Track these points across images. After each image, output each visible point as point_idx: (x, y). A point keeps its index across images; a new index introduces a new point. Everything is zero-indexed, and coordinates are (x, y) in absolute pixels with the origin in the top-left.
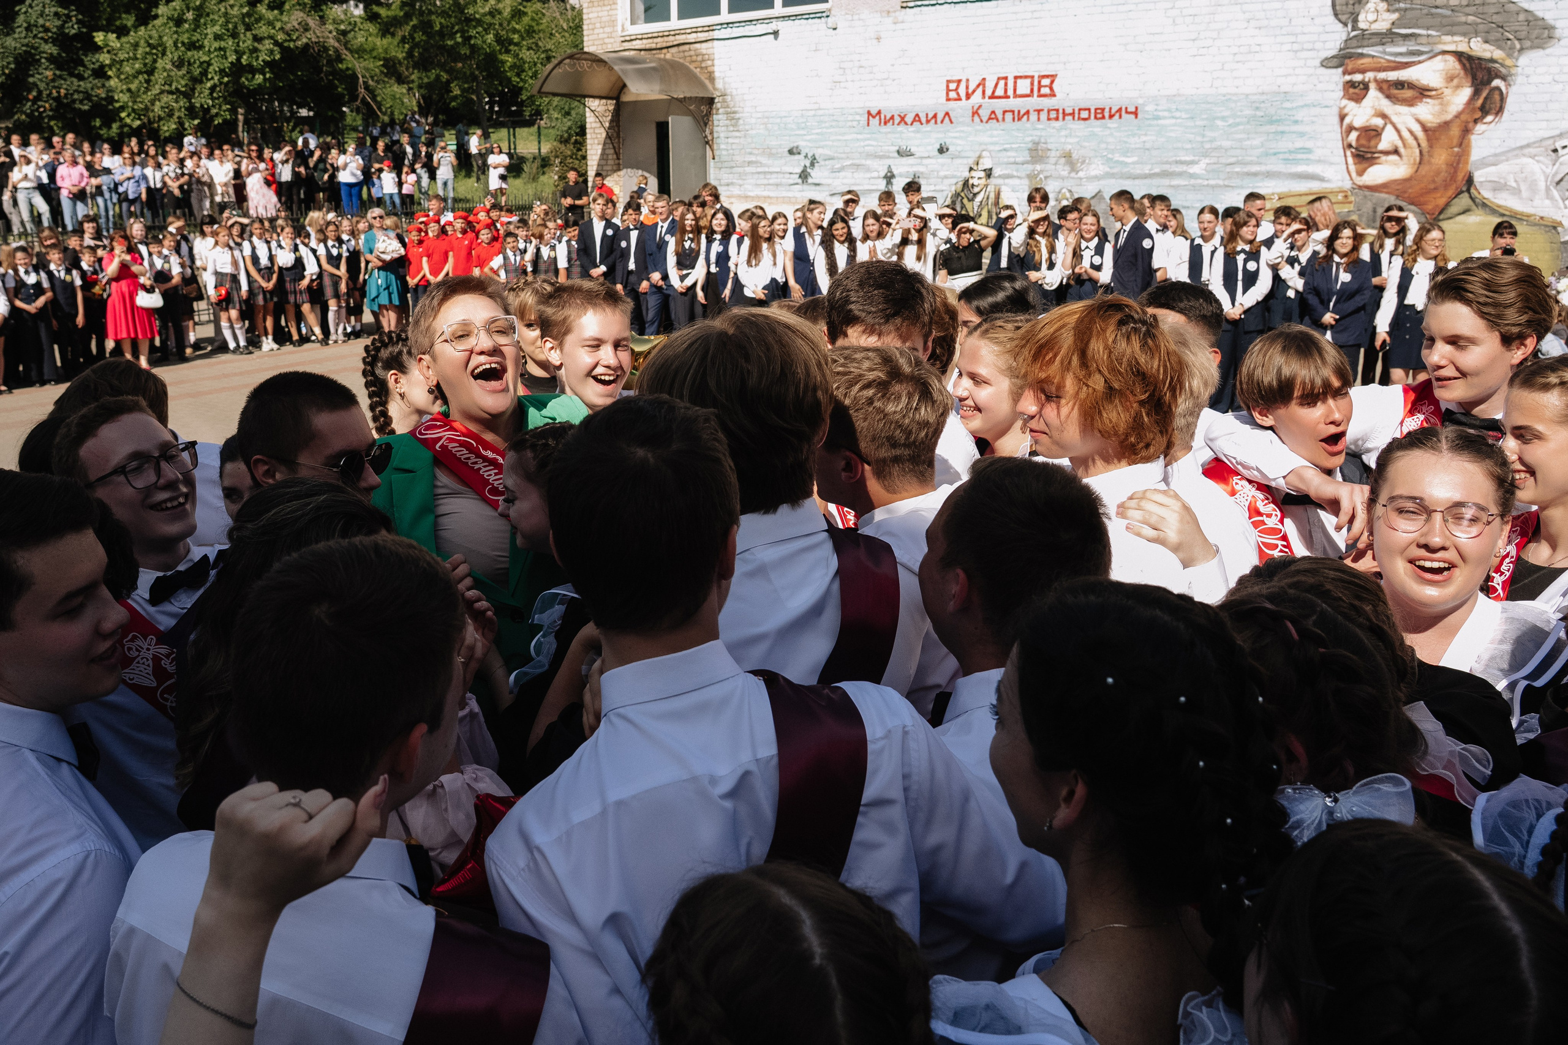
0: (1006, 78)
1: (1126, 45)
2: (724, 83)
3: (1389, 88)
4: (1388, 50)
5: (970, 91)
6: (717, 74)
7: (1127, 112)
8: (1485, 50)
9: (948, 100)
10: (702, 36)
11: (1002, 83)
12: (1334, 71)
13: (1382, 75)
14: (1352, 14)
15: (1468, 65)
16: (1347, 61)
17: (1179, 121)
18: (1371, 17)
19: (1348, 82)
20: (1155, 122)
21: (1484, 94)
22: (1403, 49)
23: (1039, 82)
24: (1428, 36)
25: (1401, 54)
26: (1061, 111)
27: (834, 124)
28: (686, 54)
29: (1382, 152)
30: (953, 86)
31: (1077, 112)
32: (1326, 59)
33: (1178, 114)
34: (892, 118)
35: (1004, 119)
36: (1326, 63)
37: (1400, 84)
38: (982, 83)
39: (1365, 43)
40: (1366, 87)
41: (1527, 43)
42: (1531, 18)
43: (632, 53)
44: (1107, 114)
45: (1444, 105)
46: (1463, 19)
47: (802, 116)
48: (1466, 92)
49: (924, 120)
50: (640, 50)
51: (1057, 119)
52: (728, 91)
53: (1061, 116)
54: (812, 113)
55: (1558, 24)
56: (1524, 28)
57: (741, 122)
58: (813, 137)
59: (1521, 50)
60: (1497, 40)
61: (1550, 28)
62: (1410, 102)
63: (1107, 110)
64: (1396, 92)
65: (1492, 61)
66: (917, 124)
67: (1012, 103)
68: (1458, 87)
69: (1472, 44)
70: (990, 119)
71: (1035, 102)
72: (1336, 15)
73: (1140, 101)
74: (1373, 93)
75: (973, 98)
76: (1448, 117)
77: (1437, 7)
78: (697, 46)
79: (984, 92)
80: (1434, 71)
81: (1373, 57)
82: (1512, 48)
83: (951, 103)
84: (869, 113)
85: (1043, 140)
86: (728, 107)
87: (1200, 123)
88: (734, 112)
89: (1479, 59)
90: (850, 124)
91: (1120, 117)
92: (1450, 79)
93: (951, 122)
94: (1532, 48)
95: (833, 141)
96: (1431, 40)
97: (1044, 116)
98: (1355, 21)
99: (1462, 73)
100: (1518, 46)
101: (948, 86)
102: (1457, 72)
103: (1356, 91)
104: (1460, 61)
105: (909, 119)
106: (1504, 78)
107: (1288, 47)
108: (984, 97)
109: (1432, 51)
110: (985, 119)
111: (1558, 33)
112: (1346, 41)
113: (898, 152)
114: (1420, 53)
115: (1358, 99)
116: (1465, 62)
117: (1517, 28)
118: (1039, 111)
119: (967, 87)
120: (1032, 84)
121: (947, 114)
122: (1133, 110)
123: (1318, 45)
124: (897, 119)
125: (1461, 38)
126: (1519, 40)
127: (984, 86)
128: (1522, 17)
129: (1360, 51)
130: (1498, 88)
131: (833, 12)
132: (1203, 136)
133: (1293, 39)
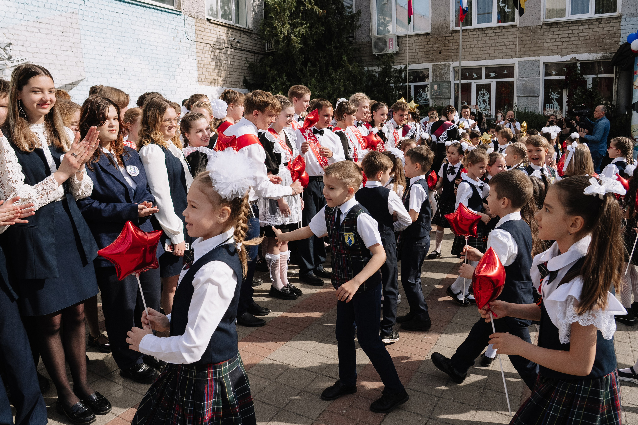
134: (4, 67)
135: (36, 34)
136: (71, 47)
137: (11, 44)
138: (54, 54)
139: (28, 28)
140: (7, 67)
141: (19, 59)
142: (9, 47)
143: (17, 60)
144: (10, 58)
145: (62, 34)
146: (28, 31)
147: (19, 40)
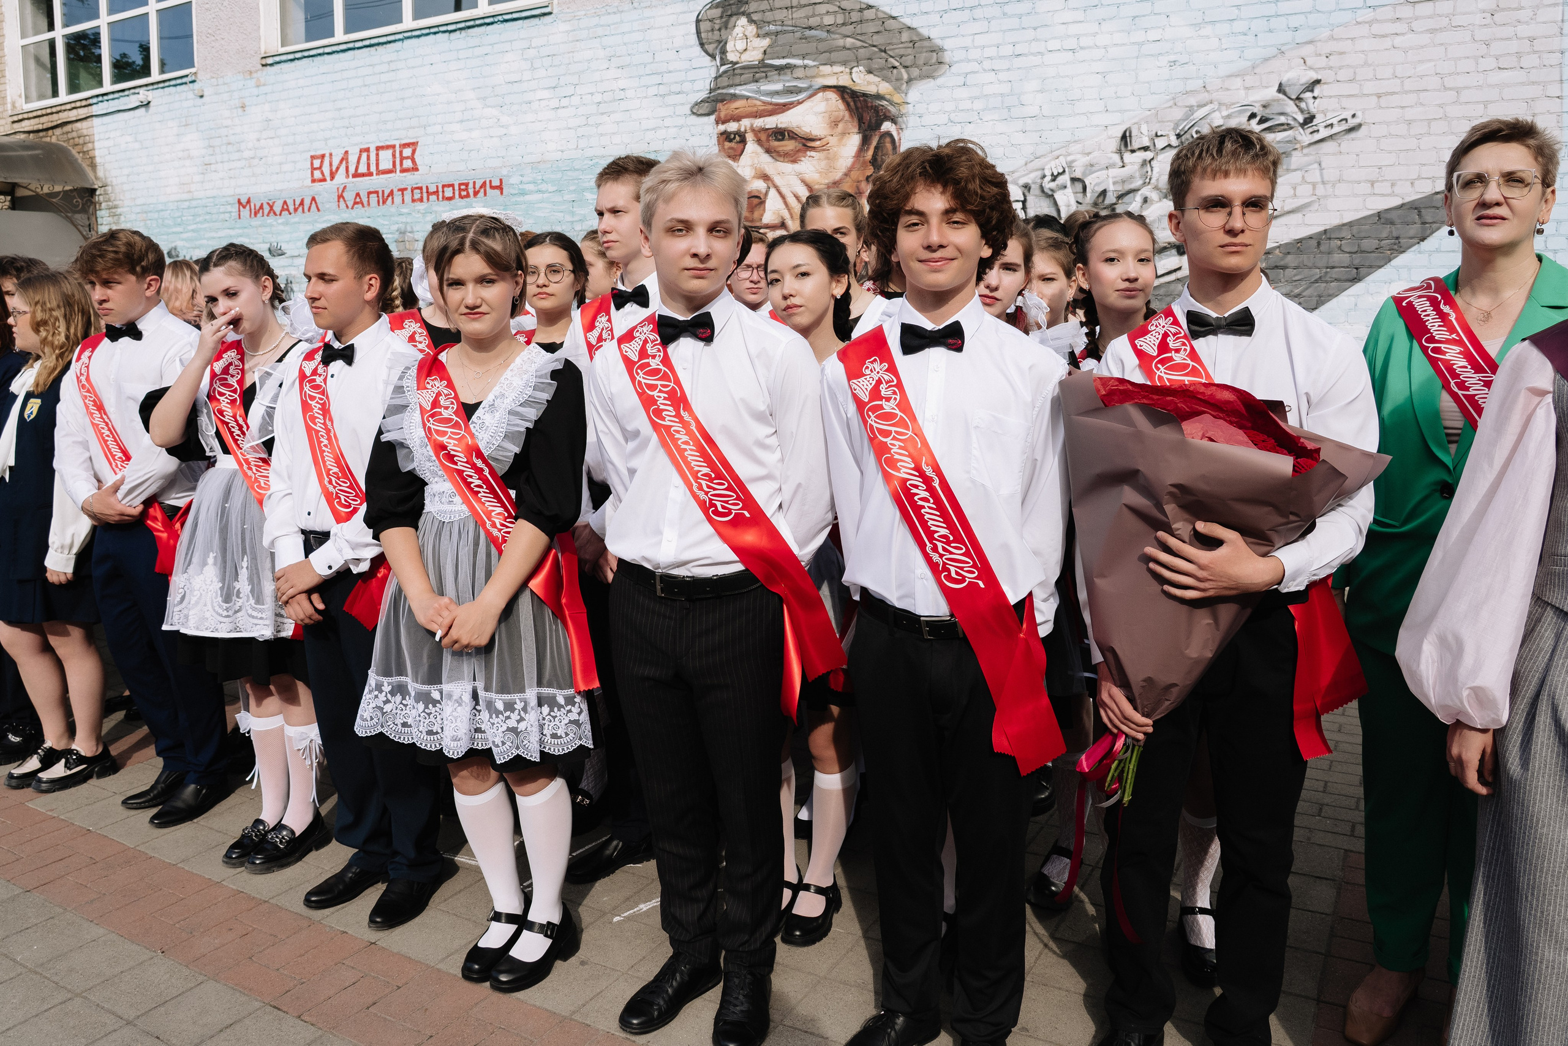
0: (367, 150)
1: (485, 99)
2: (105, 171)
3: (768, 140)
4: (762, 88)
5: (334, 169)
6: (98, 160)
7: (492, 187)
8: (869, 83)
9: (313, 181)
10: (83, 112)
11: (364, 155)
12: (705, 119)
13: (759, 123)
14: (720, 42)
15: (852, 104)
16: (719, 105)
17: (546, 195)
18: (741, 45)
19: (722, 134)
20: (521, 199)
21: (874, 143)
22: (778, 87)
23: (401, 152)
24: (805, 67)
25: (777, 93)
26: (424, 190)
27: (207, 217)
28: (70, 136)
29: (767, 227)
30: (317, 163)
31: (440, 189)
32: (696, 104)
33: (543, 187)
34: (261, 207)
35: (369, 204)
36: (697, 110)
37: (780, 134)
38: (345, 158)
39: (737, 80)
40: (743, 141)
41: (915, 72)
42: (915, 38)
43: (23, 136)
44: (471, 191)
45: (831, 159)
46: (841, 42)
47: (178, 209)
48: (855, 140)
49: (291, 208)
50: (29, 132)
51: (421, 200)
52: (109, 181)
53: (425, 195)
54: (187, 203)
55: (947, 44)
56: (909, 51)
57: (122, 218)
58: (189, 235)
59: (910, 81)
60: (882, 69)
61: (937, 50)
62: (792, 157)
63: (471, 186)
64: (776, 143)
65: (879, 97)
66: (285, 213)
67: (377, 182)
68: (844, 134)
69: (854, 76)
70: (355, 203)
71: (397, 180)
72: (702, 45)
73: (504, 172)
74: (751, 146)
75: (337, 177)
76: (838, 176)
77: (810, 28)
78: (78, 125)
79: (347, 168)
80: (816, 114)
81: (747, 98)
82: (899, 79)
83: (316, 184)
84: (239, 202)
85: (409, 229)
86: (109, 200)
87: (568, 197)
88: (116, 207)
89: (865, 95)
90: (222, 216)
91: (485, 194)
92: (835, 123)
93: (319, 210)
94: (922, 77)
95: (208, 239)
96: (809, 72)
97: (408, 195)
98: (724, 52)
99: (847, 114)
100: (905, 76)
101: (312, 164)
102: (842, 113)
103: (733, 144)
104: (843, 99)
105: (277, 208)
106: (894, 121)
107: (653, 91)
108: (347, 176)
109: (810, 87)
110: (350, 204)
111: (947, 57)
112: (716, 78)
113: (270, 250)
114: (799, 91)
115: (736, 156)
116: (850, 100)
117: (902, 52)
118: (402, 190)
119: (331, 165)
120: (394, 156)
121: (313, 199)
122: (498, 184)
123: (687, 86)
124: (267, 209)
125: (842, 68)
126: (906, 67)
127: (347, 162)
128: (905, 37)
129: (732, 91)
130: (888, 134)
131: (199, 76)
132: (573, 213)
133: (657, 79)
134: (1289, 147)
135: (1398, 41)
136: (1519, 55)
137: (1318, 82)
138: (1451, 89)
139: (1376, 29)
140: (1298, 146)
141: (1335, 121)
142: (1312, 91)
143: (1329, 122)
144: (1310, 119)
145: (1489, 20)
146: (1375, 36)
147: (1341, 68)
